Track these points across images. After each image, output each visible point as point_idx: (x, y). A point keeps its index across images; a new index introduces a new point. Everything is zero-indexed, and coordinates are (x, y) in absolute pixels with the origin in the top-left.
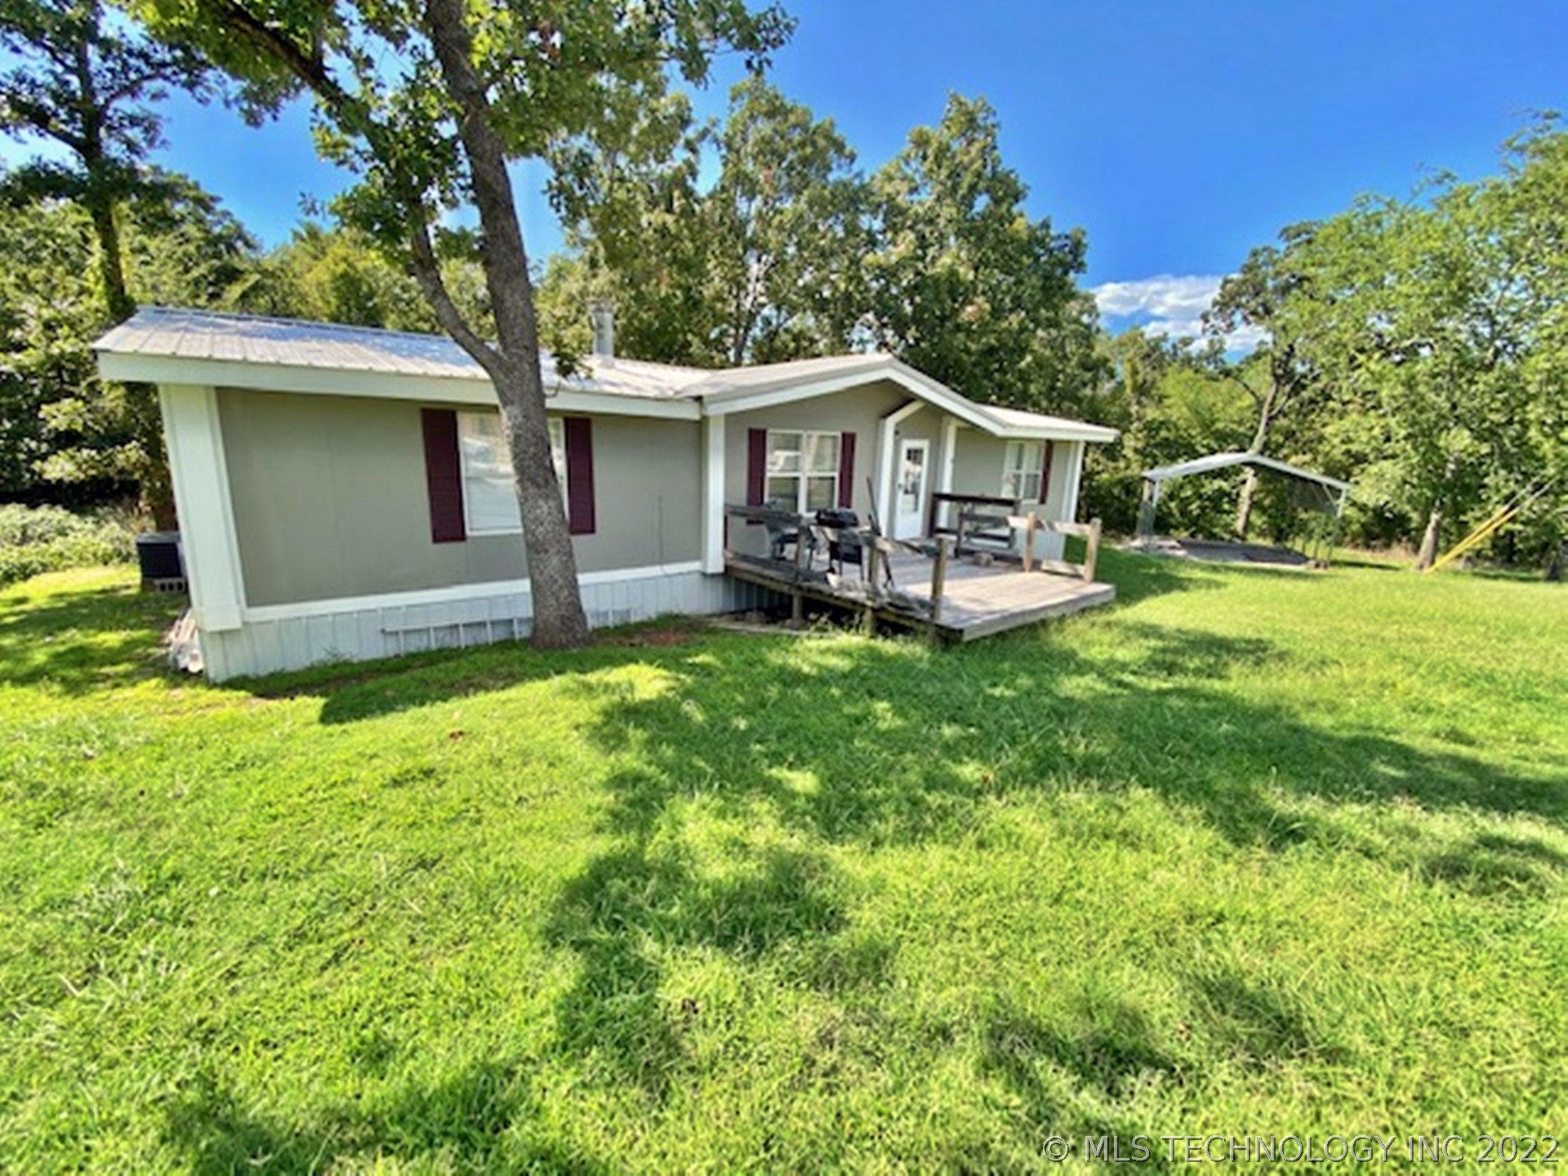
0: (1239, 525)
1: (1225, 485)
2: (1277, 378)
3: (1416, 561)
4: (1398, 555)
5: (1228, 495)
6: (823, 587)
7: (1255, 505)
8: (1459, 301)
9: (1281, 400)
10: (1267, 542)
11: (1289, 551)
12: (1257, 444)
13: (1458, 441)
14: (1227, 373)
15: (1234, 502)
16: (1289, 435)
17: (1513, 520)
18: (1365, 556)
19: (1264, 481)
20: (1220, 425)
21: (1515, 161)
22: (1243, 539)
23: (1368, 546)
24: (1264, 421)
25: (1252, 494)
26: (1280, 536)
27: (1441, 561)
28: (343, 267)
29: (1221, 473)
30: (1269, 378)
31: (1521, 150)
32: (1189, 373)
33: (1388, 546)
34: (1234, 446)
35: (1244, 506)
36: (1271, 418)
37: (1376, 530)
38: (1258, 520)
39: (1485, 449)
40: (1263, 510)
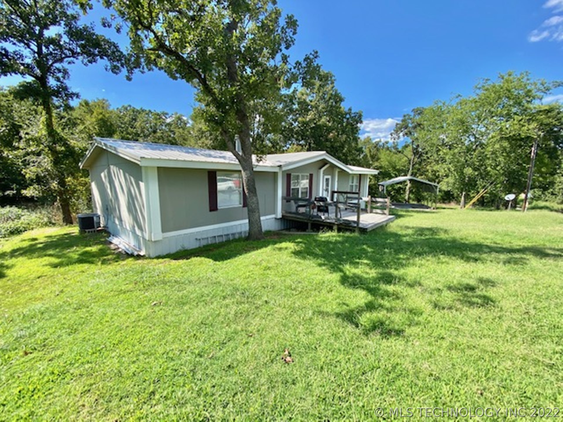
0: (407, 198)
1: (401, 186)
2: (414, 153)
3: (459, 207)
4: (453, 205)
5: (402, 189)
6: (320, 220)
7: (411, 192)
8: (466, 131)
9: (416, 159)
10: (415, 203)
11: (423, 205)
12: (410, 173)
13: (469, 171)
14: (400, 152)
15: (404, 190)
16: (419, 170)
17: (486, 193)
18: (444, 206)
19: (412, 184)
20: (398, 167)
21: (478, 91)
22: (408, 202)
23: (444, 203)
24: (411, 166)
25: (410, 188)
26: (419, 200)
27: (467, 206)
28: (101, 116)
29: (401, 183)
30: (412, 153)
31: (479, 88)
32: (388, 152)
33: (449, 202)
34: (403, 174)
35: (408, 192)
36: (413, 166)
37: (445, 198)
38: (412, 196)
39: (476, 173)
40: (413, 193)
